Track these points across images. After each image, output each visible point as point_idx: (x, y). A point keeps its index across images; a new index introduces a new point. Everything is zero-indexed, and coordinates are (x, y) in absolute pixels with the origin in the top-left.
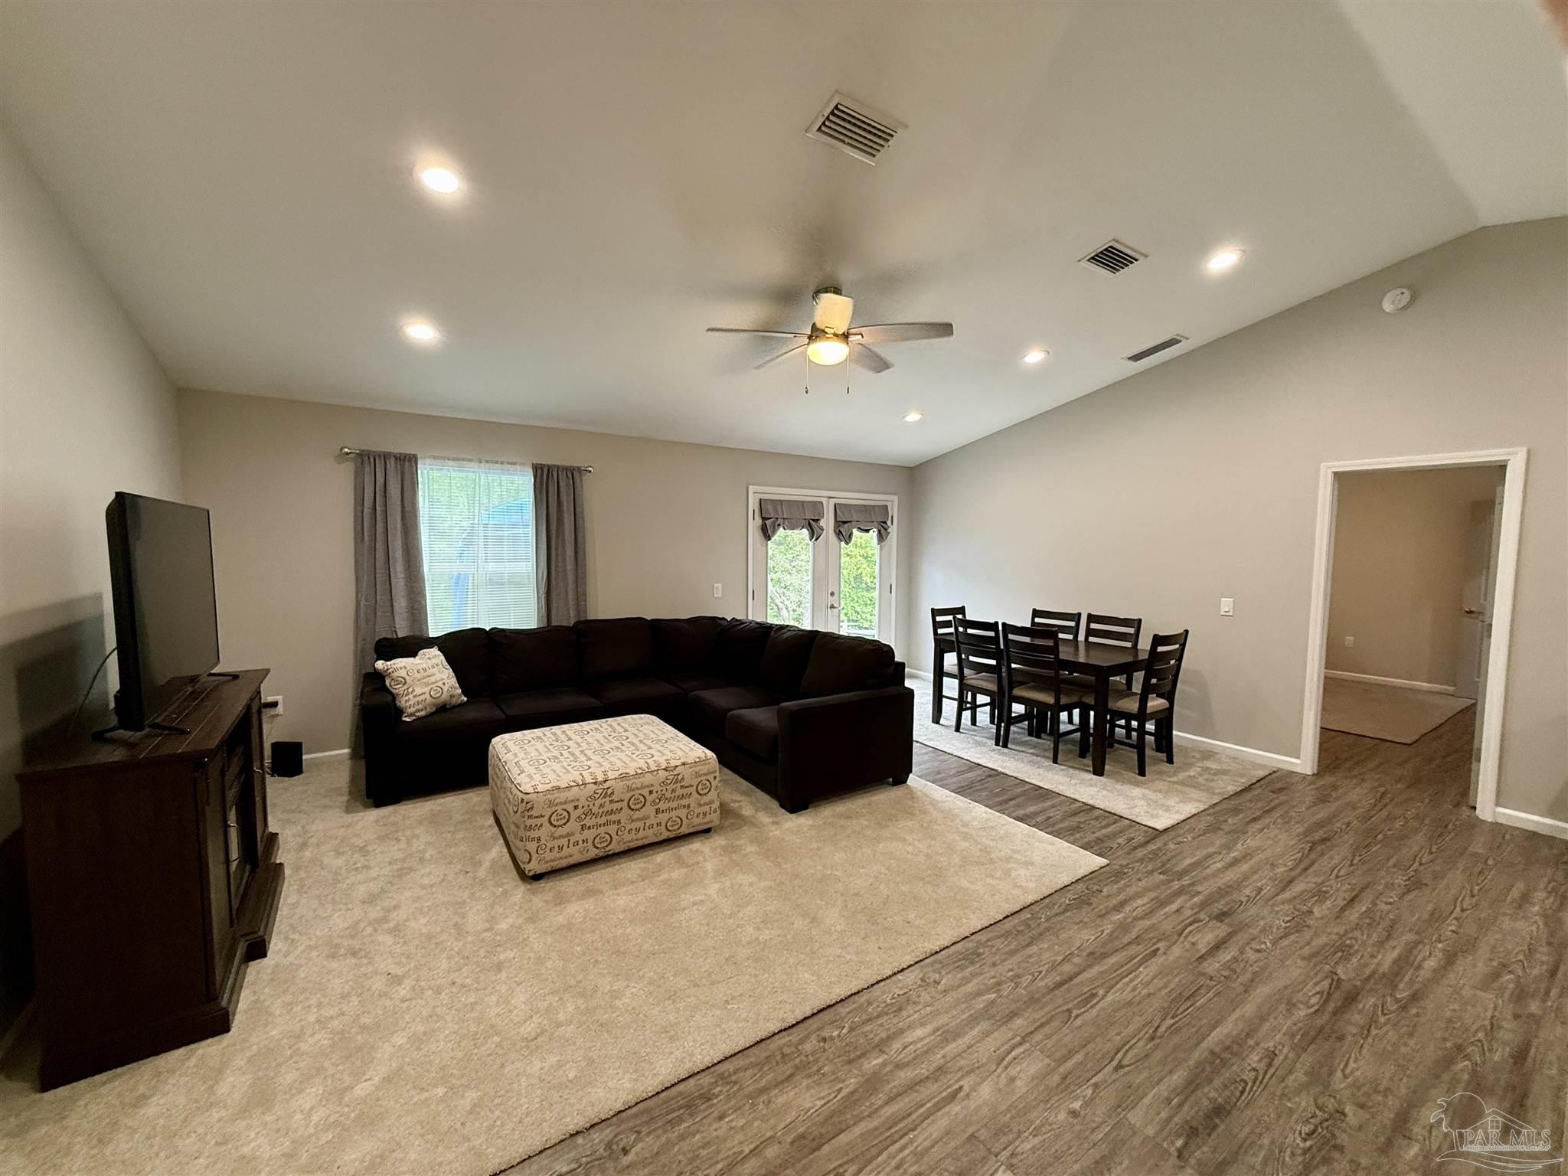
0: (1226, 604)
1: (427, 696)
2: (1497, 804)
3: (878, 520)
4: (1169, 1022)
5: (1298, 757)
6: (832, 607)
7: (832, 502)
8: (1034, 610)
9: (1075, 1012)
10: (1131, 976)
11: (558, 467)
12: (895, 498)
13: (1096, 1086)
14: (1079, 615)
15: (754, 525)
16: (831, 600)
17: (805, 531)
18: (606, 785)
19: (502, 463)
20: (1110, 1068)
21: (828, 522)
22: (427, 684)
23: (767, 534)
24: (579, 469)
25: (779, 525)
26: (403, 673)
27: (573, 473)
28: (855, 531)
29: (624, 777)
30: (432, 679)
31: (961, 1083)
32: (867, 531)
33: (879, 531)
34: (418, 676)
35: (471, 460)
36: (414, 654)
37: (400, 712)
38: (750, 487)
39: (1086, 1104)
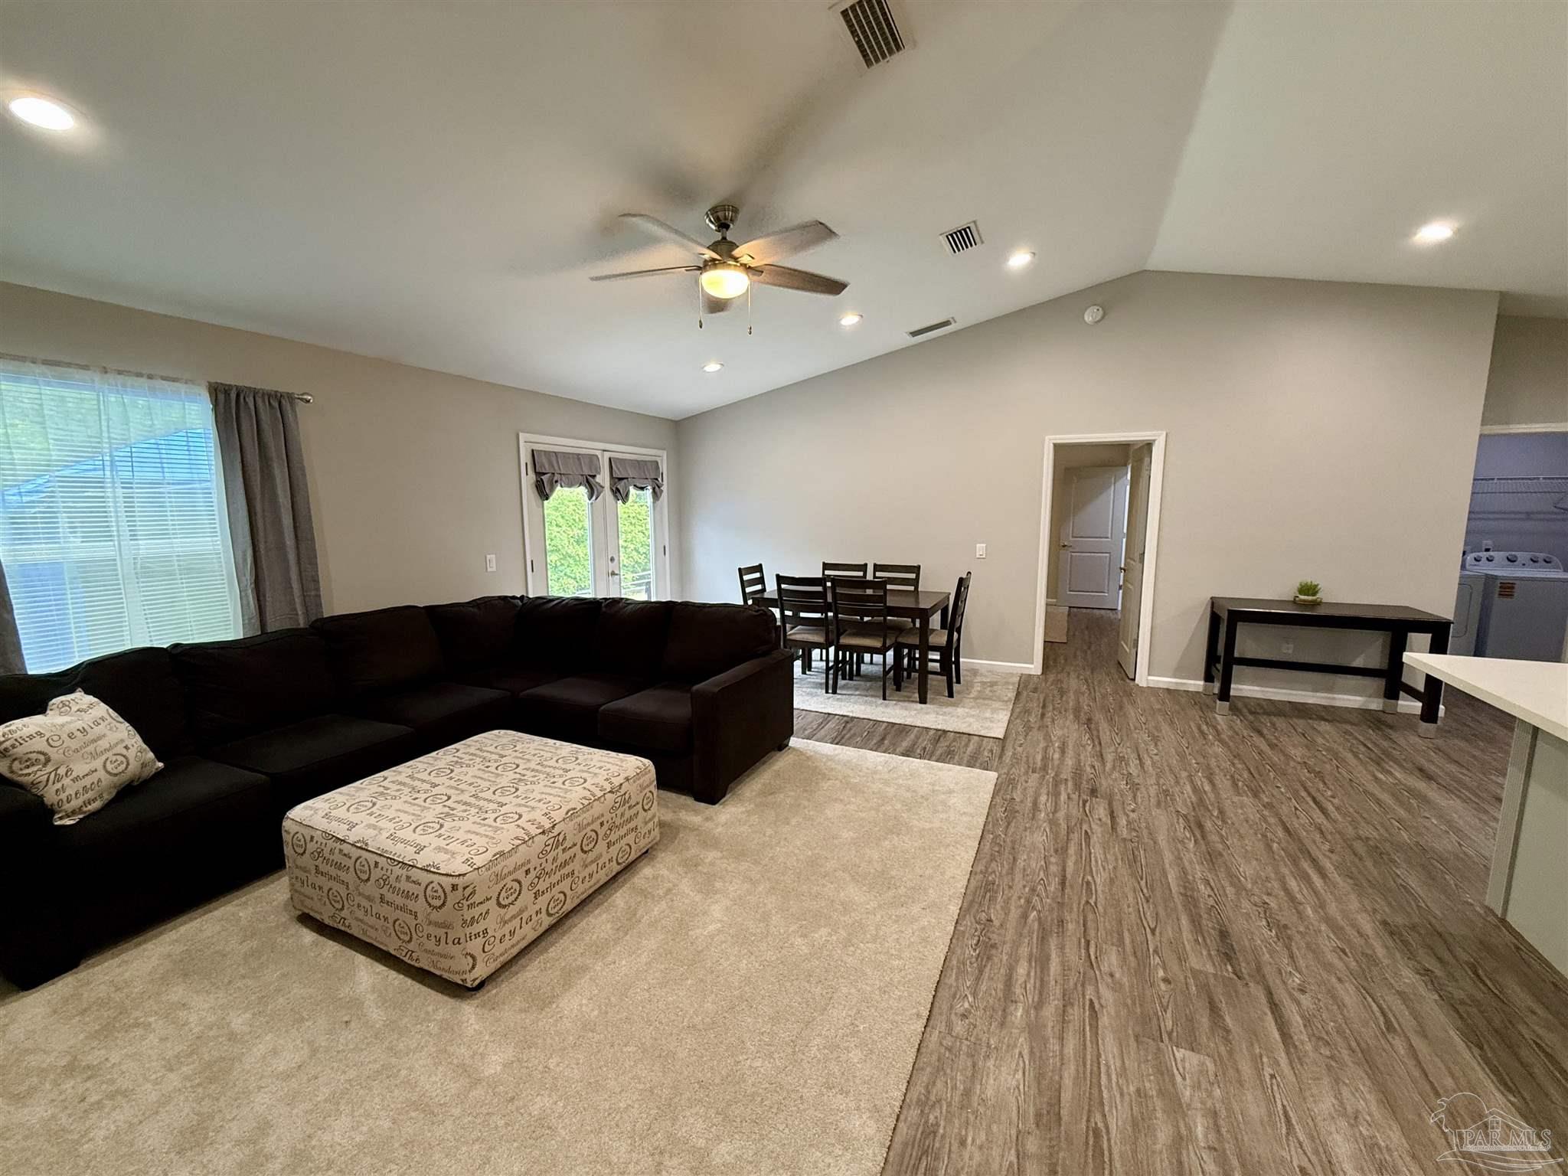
0: (980, 548)
1: (101, 774)
2: (1149, 675)
3: (649, 476)
4: (1143, 883)
5: (1032, 663)
6: (613, 574)
7: (607, 455)
8: (824, 564)
9: (1092, 902)
10: (1093, 859)
11: (255, 393)
12: (664, 454)
13: (1156, 951)
14: (866, 565)
15: (528, 480)
16: (612, 567)
17: (582, 491)
18: (556, 831)
19: (150, 377)
20: (1149, 936)
21: (603, 479)
22: (94, 755)
23: (543, 491)
24: (290, 397)
25: (556, 482)
26: (39, 744)
27: (281, 403)
28: (632, 489)
29: (572, 814)
30: (103, 744)
31: (1087, 997)
32: (642, 489)
33: (654, 489)
34: (74, 744)
35: (85, 367)
36: (41, 709)
37: (50, 812)
38: (521, 434)
39: (1165, 969)
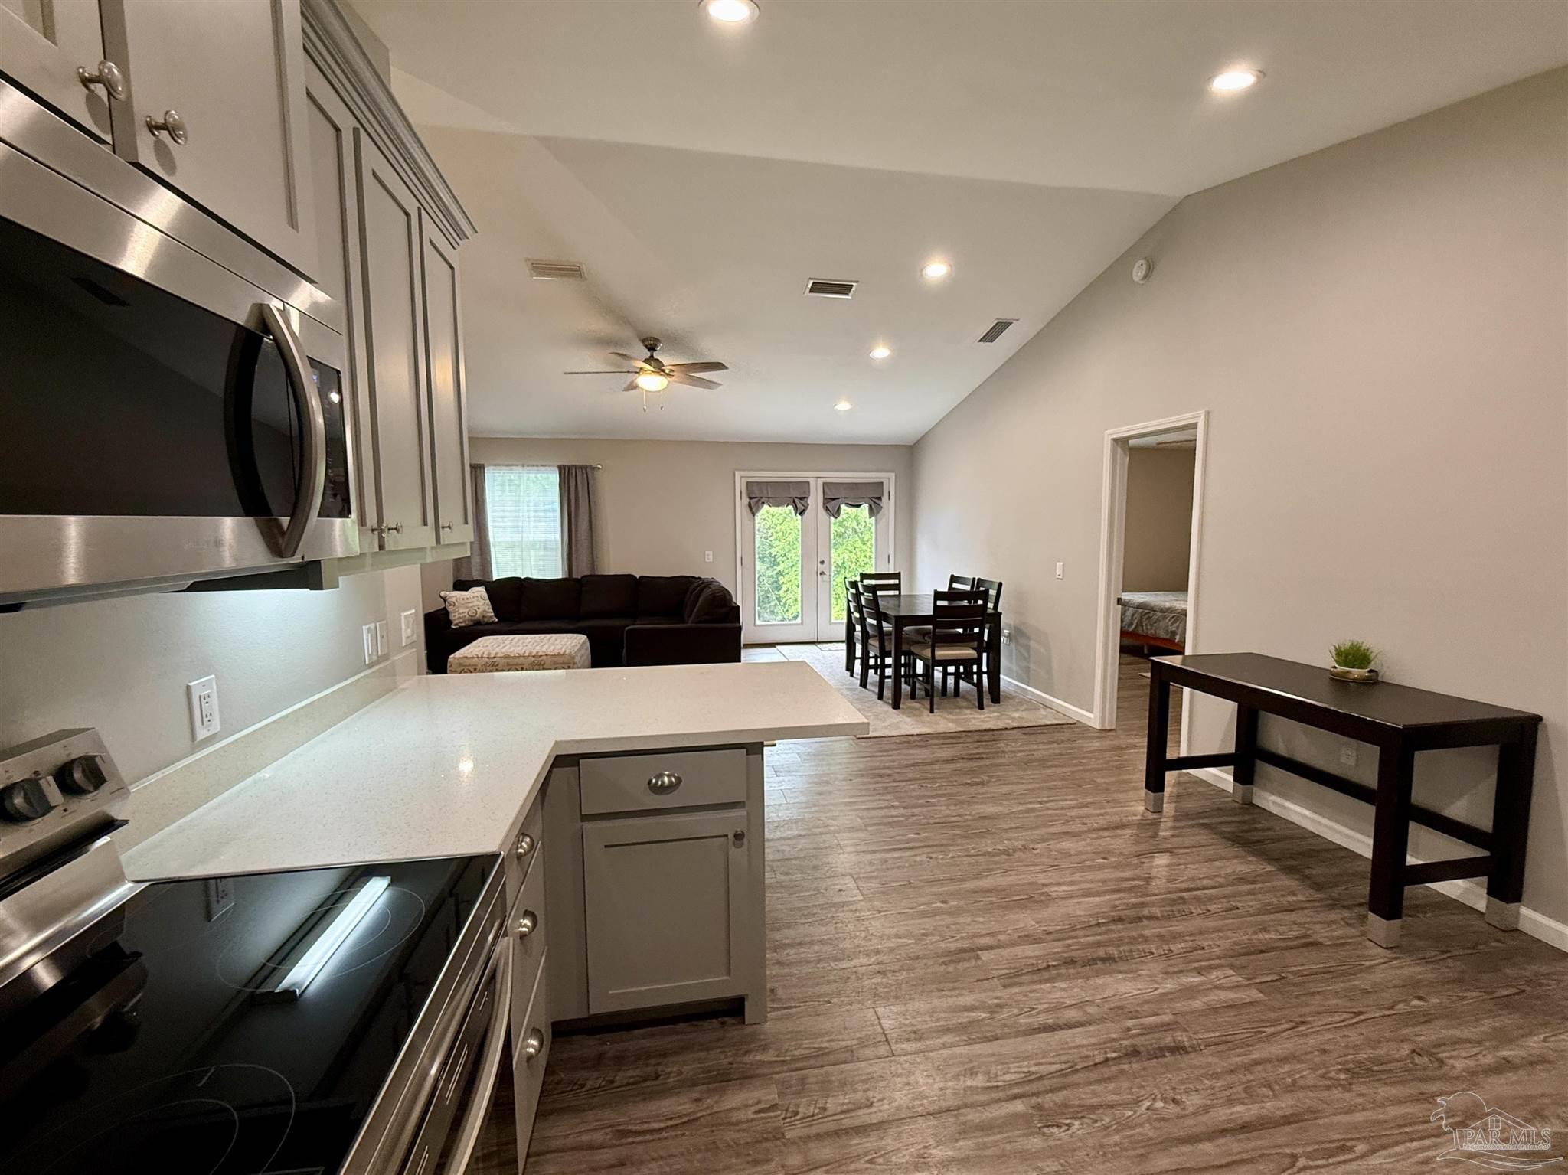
1: (466, 614)
3: (872, 497)
5: (1092, 712)
6: (822, 573)
7: (821, 481)
11: (576, 467)
12: (892, 475)
14: (975, 580)
15: (741, 503)
16: (821, 568)
17: (791, 507)
18: (495, 659)
19: (537, 466)
21: (816, 500)
22: (467, 607)
23: (753, 510)
25: (763, 503)
26: (454, 599)
27: (587, 470)
28: (843, 506)
29: (506, 657)
30: (471, 605)
32: (858, 506)
33: (870, 506)
34: (463, 602)
35: (517, 465)
36: (467, 590)
37: (450, 622)
38: (737, 473)
